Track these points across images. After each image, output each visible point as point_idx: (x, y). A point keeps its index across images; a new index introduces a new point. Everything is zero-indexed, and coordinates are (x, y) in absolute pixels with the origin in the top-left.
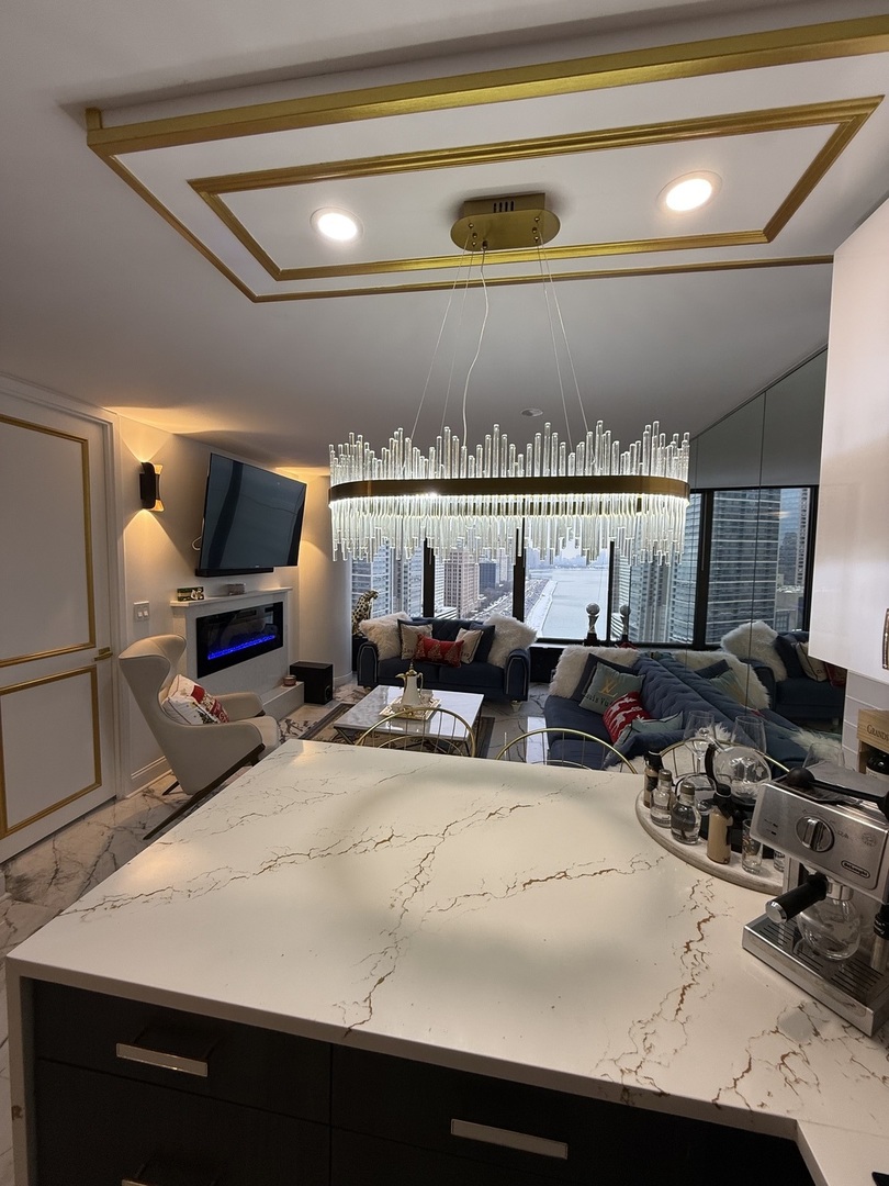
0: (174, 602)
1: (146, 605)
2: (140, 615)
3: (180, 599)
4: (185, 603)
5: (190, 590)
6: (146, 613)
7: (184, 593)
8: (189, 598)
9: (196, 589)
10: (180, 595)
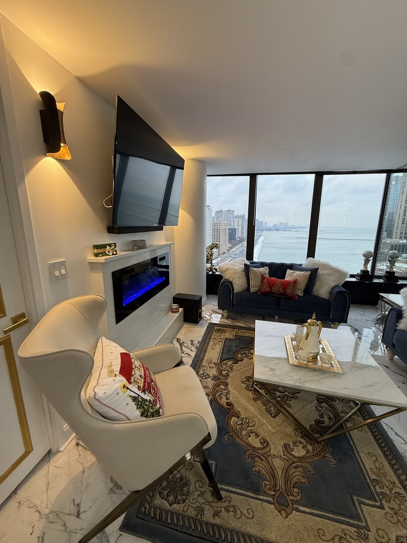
0: (92, 258)
1: (63, 264)
2: (57, 273)
3: (97, 255)
4: (101, 259)
5: (104, 246)
6: (63, 272)
7: (100, 249)
8: (104, 254)
9: (110, 245)
10: (96, 251)
